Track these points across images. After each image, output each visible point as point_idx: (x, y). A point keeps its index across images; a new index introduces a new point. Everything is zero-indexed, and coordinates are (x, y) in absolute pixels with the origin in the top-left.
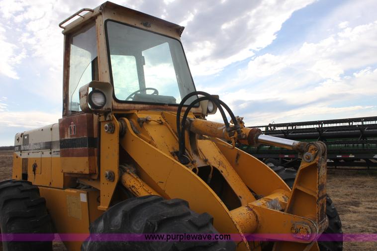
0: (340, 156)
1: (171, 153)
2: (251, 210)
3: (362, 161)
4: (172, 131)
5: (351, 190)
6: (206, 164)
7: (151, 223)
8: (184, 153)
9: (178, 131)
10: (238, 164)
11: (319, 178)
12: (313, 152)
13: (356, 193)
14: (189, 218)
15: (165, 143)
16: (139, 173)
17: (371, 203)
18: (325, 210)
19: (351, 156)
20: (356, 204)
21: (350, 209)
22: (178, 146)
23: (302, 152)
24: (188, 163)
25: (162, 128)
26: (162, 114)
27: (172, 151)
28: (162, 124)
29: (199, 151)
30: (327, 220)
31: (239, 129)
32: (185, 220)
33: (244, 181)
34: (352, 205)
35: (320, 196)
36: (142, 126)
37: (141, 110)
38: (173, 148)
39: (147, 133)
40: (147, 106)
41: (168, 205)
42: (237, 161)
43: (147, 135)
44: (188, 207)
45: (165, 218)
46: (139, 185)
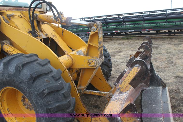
0: (114, 31)
1: (28, 32)
2: (69, 56)
3: (124, 33)
4: (28, 21)
5: (118, 46)
6: (47, 36)
7: (18, 66)
8: (35, 31)
9: (30, 20)
10: (63, 36)
11: (99, 39)
12: (96, 27)
13: (120, 47)
14: (38, 62)
15: (24, 27)
16: (12, 44)
17: (126, 51)
18: (102, 53)
19: (119, 31)
20: (120, 52)
21: (118, 54)
22: (31, 28)
23: (91, 27)
24: (37, 37)
25: (22, 20)
26: (21, 12)
27: (28, 31)
28: (21, 17)
29: (43, 31)
30: (103, 58)
31: (61, 18)
32: (36, 63)
33: (66, 44)
34: (118, 52)
35: (100, 46)
36: (10, 19)
37: (8, 10)
38: (29, 30)
39: (13, 23)
40: (12, 8)
41: (27, 57)
42: (62, 34)
43: (14, 23)
44: (38, 57)
45: (25, 63)
46: (12, 50)
